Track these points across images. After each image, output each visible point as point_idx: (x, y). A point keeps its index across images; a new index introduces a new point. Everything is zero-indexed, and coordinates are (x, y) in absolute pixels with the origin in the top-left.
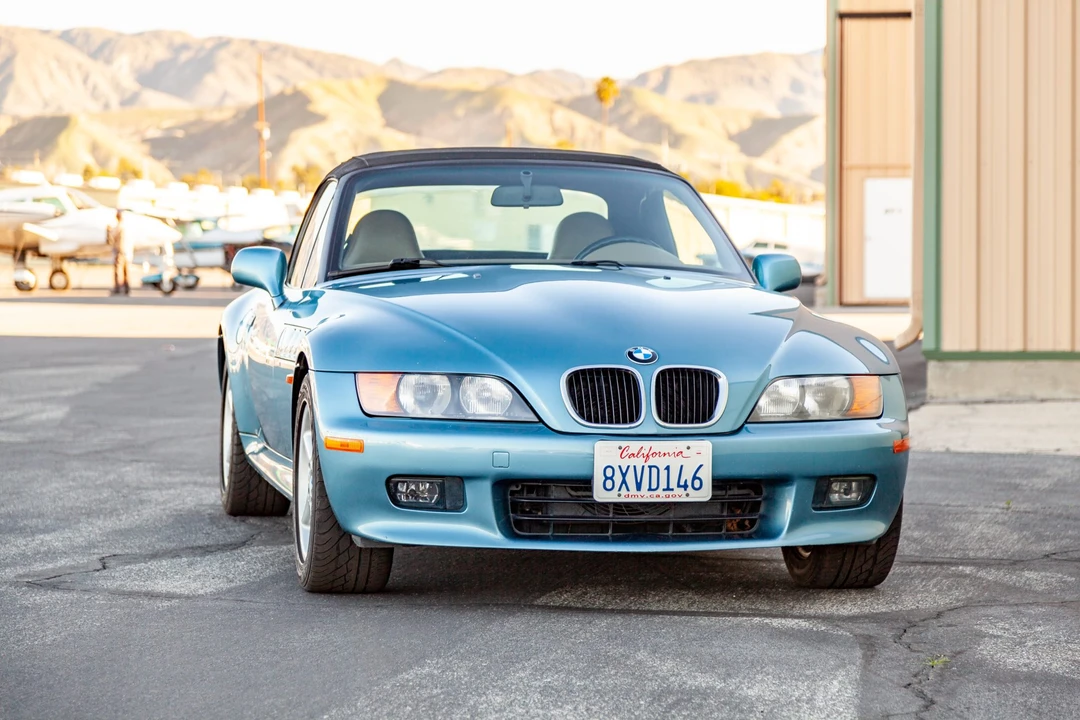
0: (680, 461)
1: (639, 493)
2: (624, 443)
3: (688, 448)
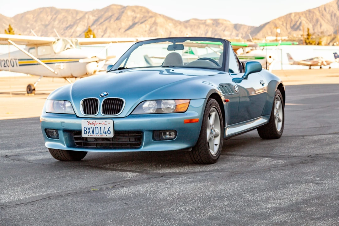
0: (104, 126)
1: (93, 135)
2: (89, 120)
3: (106, 122)
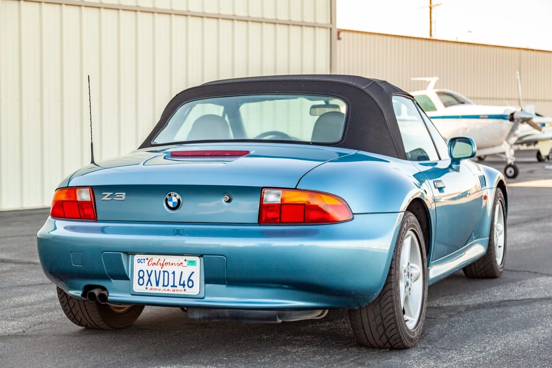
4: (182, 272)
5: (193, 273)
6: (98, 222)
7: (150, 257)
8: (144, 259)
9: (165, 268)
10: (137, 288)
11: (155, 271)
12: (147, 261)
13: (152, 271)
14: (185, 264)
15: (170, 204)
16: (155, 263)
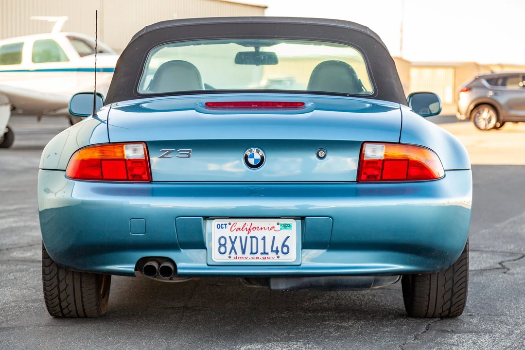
4: (274, 237)
5: (288, 237)
6: (152, 184)
7: (232, 221)
8: (226, 224)
9: (252, 233)
10: (217, 257)
11: (241, 237)
12: (229, 227)
13: (236, 237)
14: (278, 227)
15: (252, 161)
16: (239, 229)
